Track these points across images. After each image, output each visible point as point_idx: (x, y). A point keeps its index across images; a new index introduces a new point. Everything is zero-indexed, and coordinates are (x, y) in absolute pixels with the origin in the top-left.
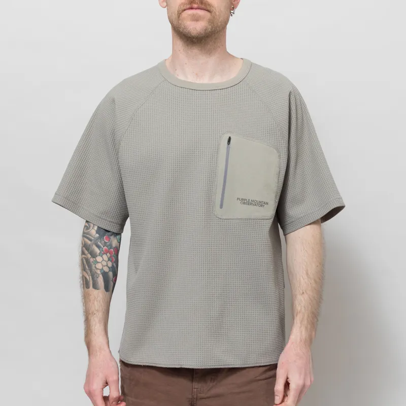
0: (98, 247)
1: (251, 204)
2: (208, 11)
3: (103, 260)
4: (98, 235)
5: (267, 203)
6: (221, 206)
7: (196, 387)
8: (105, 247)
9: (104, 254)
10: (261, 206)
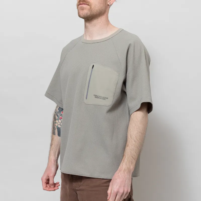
0: (58, 116)
1: (99, 98)
2: (88, 5)
3: (59, 122)
4: (58, 111)
5: (107, 98)
6: (86, 98)
7: (74, 184)
8: (61, 116)
9: (59, 119)
10: (104, 99)
